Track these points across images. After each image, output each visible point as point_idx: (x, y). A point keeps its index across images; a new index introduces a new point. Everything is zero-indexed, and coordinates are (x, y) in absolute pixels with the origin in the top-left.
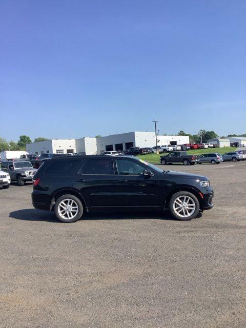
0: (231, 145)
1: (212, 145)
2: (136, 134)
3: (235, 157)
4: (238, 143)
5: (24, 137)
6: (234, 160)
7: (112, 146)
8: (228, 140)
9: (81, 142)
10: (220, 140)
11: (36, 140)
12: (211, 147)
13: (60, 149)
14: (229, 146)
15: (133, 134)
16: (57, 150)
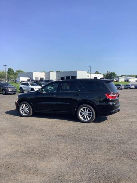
0: (125, 81)
1: (116, 80)
2: (78, 72)
3: (129, 87)
4: (128, 80)
5: (10, 69)
6: (129, 88)
7: (64, 77)
8: (123, 78)
9: (48, 74)
10: (119, 78)
11: (17, 71)
12: (115, 81)
13: (37, 77)
14: (124, 81)
15: (76, 72)
16: (35, 78)
